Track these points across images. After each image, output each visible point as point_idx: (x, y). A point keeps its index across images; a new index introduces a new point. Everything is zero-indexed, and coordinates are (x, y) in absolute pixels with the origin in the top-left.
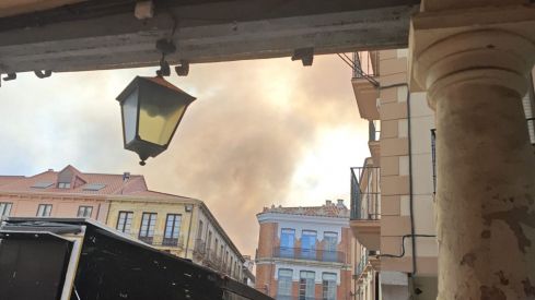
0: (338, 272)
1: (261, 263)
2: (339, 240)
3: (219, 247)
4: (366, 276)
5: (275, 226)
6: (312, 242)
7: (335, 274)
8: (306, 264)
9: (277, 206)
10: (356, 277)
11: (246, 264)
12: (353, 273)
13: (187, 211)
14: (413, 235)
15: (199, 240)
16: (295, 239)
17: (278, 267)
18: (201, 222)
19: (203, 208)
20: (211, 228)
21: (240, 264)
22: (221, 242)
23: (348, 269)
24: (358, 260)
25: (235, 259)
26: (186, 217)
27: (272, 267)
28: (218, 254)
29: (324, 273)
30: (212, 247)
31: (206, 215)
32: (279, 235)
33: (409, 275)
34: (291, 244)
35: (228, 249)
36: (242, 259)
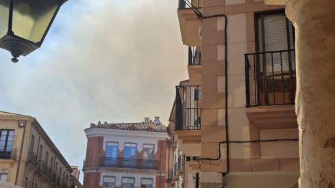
0: (154, 177)
1: (88, 172)
2: (156, 151)
3: (50, 159)
4: (177, 179)
5: (101, 139)
6: (133, 153)
7: (152, 179)
8: (127, 171)
9: (102, 123)
10: (169, 181)
11: (73, 174)
12: (166, 178)
13: (20, 127)
14: (228, 142)
15: (31, 153)
16: (118, 150)
17: (103, 174)
18: (33, 137)
19: (35, 124)
20: (42, 142)
21: (68, 173)
22: (51, 155)
23: (163, 175)
24: (171, 167)
25: (64, 169)
26: (19, 132)
27: (98, 175)
28: (49, 164)
29: (142, 178)
30: (43, 158)
31: (38, 130)
32: (104, 148)
33: (224, 174)
34: (114, 155)
35: (57, 160)
36: (70, 169)
